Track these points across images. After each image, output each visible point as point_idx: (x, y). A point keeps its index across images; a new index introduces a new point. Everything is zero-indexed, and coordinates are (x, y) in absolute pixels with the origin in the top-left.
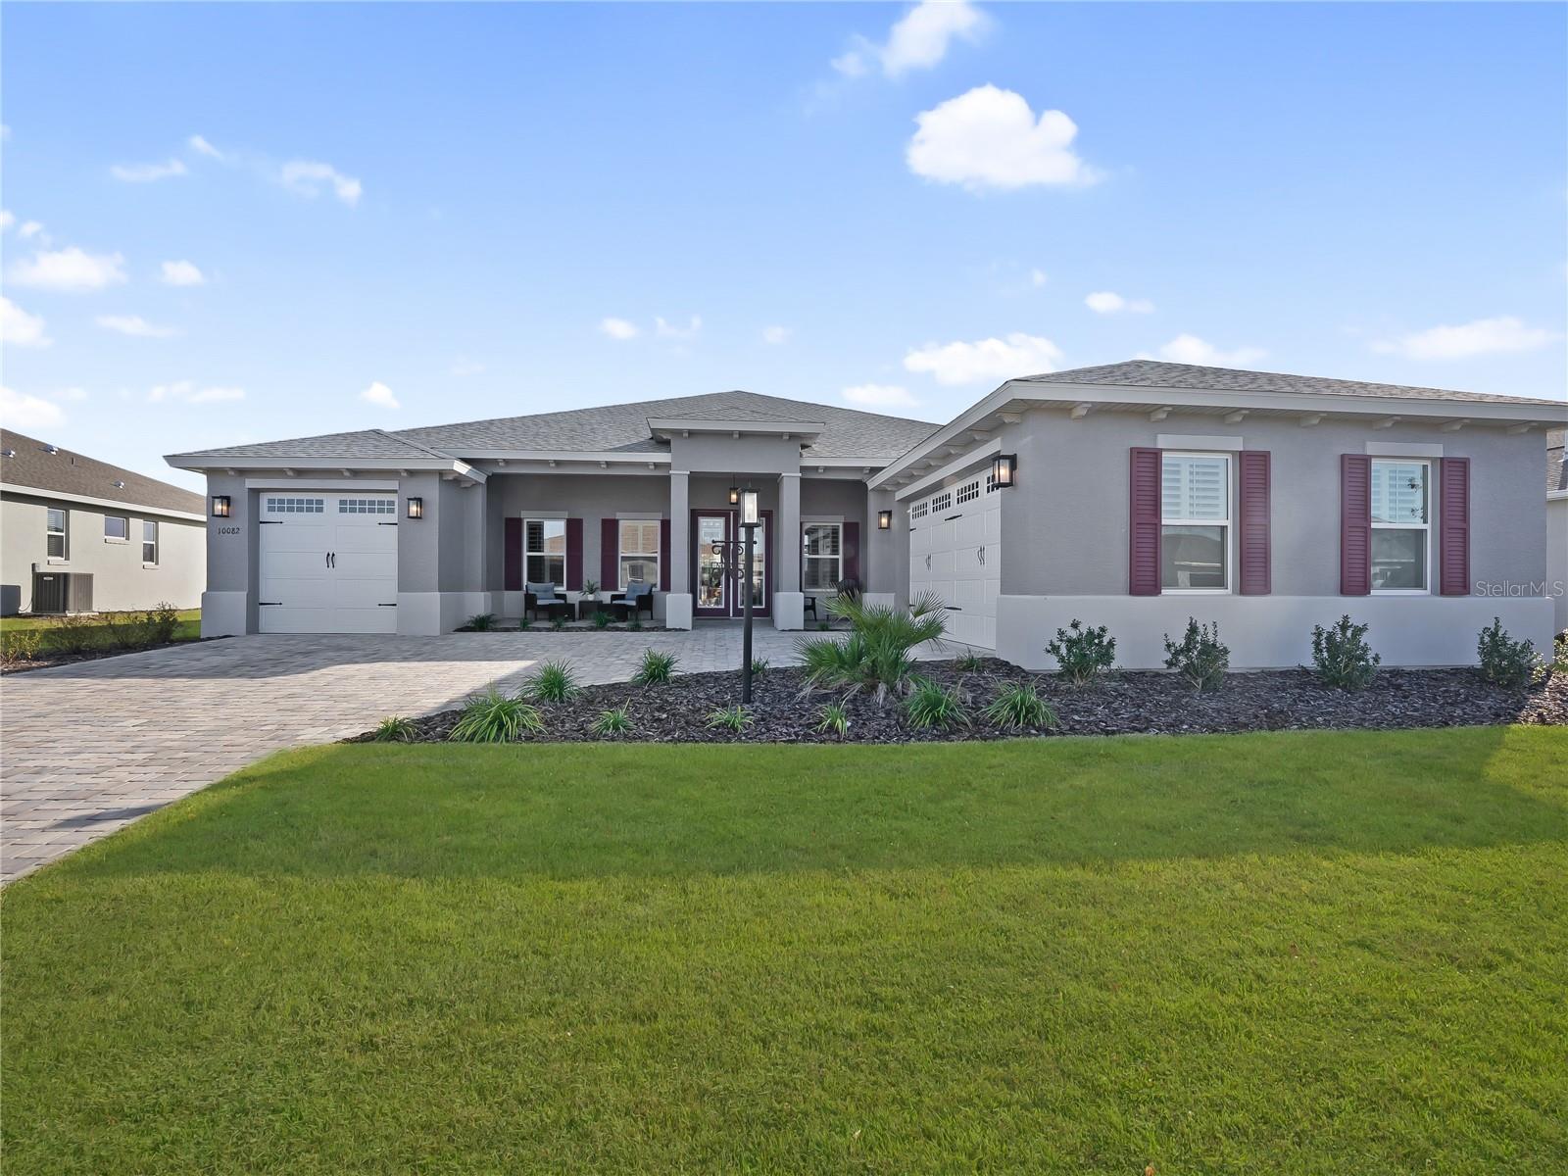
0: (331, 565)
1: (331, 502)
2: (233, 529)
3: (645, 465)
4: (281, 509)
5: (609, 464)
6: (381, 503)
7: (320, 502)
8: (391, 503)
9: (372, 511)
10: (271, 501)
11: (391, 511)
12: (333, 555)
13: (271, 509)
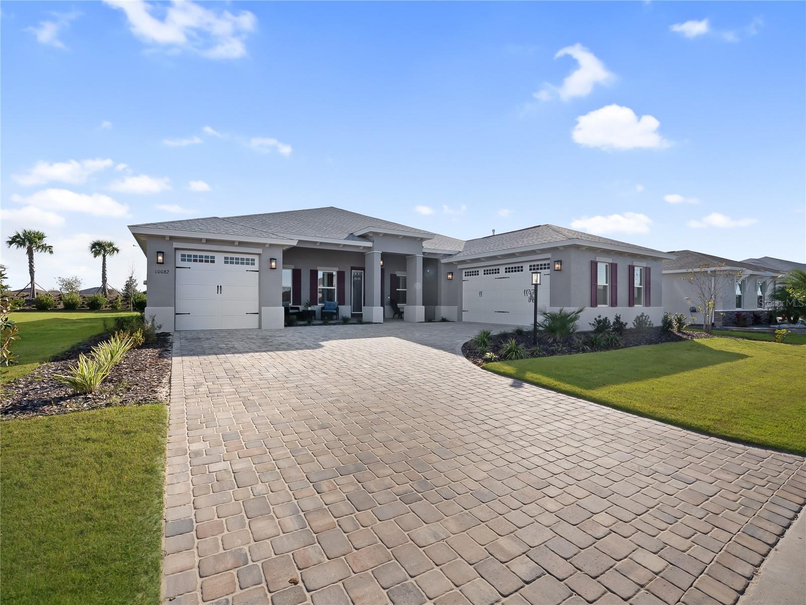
0: (219, 292)
1: (220, 258)
2: (165, 271)
3: (358, 247)
4: (189, 260)
5: (344, 245)
6: (248, 259)
7: (213, 257)
8: (253, 260)
9: (242, 263)
10: (183, 255)
11: (253, 264)
12: (221, 287)
13: (183, 260)
